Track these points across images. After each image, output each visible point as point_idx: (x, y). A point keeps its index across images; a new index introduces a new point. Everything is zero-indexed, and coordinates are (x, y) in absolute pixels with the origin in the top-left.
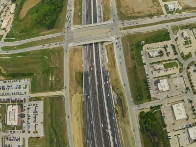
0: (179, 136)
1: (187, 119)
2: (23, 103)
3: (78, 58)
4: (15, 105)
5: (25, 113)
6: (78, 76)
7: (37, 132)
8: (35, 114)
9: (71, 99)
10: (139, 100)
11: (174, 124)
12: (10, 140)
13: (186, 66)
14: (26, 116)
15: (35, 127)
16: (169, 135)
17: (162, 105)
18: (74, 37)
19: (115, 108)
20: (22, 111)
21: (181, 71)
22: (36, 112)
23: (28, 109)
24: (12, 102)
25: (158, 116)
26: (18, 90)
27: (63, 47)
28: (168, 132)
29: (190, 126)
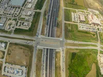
2: (80, 22)
3: (58, 33)
5: (78, 19)
6: (58, 26)
8: (75, 18)
9: (62, 19)
12: (83, 14)
13: (18, 17)
15: (74, 15)
17: (33, 9)
18: (59, 43)
19: (47, 13)
20: (80, 20)
21: (21, 16)
25: (36, 8)
26: (83, 26)
27: (65, 39)
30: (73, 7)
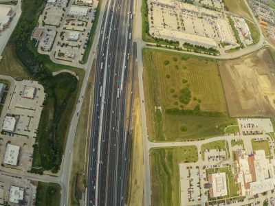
0: (26, 129)
1: (9, 142)
2: (208, 202)
4: (219, 198)
5: (204, 190)
7: (188, 168)
8: (191, 190)
10: (53, 189)
11: (25, 144)
12: (220, 157)
14: (202, 186)
15: (190, 174)
16: (35, 135)
17: (28, 172)
19: (86, 187)
20: (208, 191)
22: (189, 192)
23: (201, 195)
24: (223, 201)
25: (38, 161)
28: (34, 139)
29: (10, 133)
30: (183, 129)
